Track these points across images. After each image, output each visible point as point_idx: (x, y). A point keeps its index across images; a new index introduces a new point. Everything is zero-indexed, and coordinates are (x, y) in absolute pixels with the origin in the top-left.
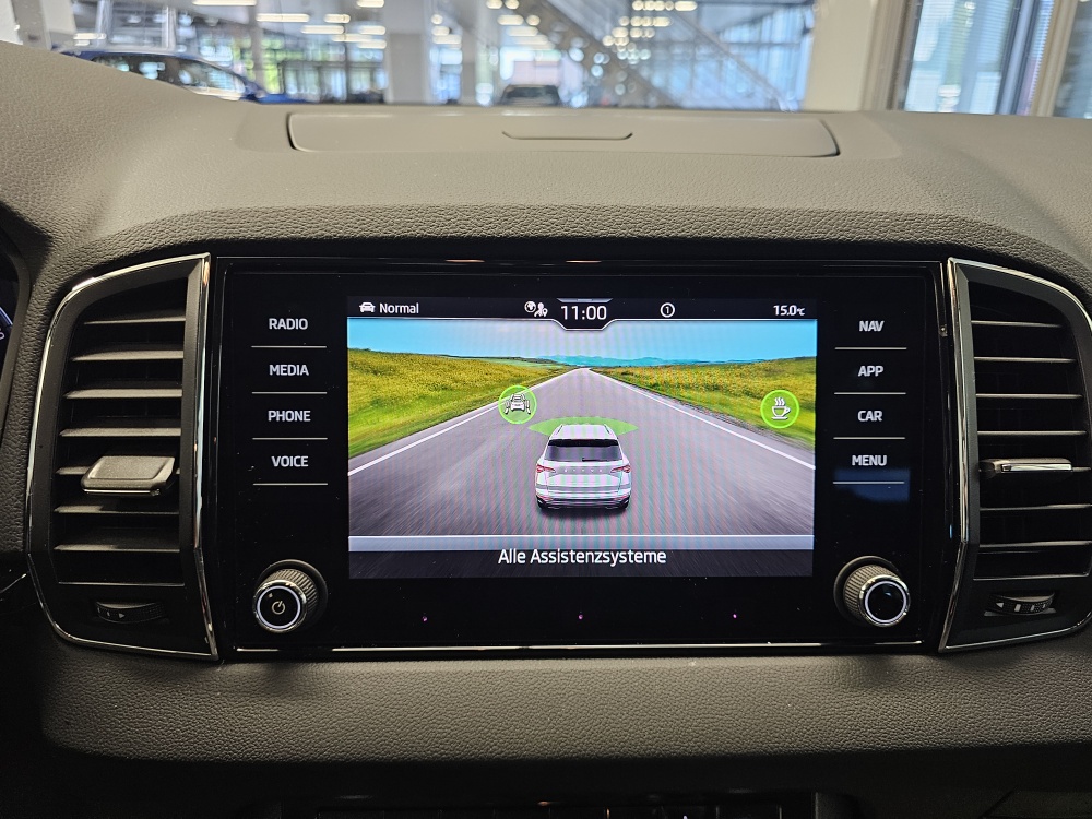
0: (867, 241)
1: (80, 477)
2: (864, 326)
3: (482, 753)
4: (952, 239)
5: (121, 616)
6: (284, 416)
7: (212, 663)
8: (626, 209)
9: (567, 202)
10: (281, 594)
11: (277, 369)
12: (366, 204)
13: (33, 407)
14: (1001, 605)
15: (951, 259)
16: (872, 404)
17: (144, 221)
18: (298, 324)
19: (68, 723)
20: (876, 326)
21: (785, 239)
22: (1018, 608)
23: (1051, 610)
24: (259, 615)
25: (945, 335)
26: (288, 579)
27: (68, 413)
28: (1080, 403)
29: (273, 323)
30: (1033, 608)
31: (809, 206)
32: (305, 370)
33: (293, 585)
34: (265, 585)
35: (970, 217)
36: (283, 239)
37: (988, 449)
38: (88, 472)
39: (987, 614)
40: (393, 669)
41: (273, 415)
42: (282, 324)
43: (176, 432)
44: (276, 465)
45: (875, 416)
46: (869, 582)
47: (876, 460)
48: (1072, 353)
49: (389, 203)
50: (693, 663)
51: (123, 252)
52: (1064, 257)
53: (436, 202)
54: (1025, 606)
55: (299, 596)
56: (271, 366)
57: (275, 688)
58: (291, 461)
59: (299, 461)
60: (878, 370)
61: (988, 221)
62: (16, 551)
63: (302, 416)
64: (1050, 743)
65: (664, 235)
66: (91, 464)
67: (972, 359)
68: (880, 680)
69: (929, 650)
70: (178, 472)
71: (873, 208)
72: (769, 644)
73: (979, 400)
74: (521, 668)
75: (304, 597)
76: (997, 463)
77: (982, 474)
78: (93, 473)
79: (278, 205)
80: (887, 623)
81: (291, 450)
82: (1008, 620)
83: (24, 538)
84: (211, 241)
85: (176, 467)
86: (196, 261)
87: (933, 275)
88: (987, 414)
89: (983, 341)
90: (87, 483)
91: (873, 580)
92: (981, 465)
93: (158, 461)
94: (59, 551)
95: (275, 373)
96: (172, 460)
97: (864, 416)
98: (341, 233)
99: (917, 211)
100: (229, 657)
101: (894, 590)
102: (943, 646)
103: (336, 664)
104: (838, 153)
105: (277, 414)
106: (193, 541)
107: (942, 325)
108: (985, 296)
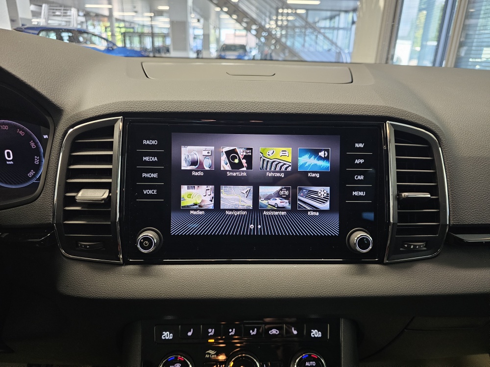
0: (358, 115)
1: (74, 196)
2: (357, 145)
3: (219, 296)
4: (388, 115)
5: (88, 247)
6: (148, 175)
7: (120, 265)
8: (272, 103)
9: (251, 100)
10: (146, 239)
11: (146, 159)
12: (179, 100)
13: (57, 171)
14: (406, 246)
15: (388, 121)
16: (360, 173)
17: (98, 105)
18: (154, 142)
19: (67, 286)
20: (361, 145)
21: (328, 114)
22: (412, 247)
23: (425, 248)
24: (139, 246)
25: (385, 148)
26: (150, 234)
27: (70, 174)
28: (435, 173)
29: (145, 142)
30: (417, 247)
31: (337, 102)
32: (156, 159)
33: (151, 235)
34: (141, 236)
35: (395, 107)
36: (149, 112)
37: (401, 189)
38: (77, 194)
39: (401, 249)
40: (187, 267)
41: (144, 175)
42: (148, 142)
43: (110, 180)
44: (145, 193)
45: (361, 177)
46: (358, 236)
47: (361, 194)
48: (432, 156)
49: (187, 99)
50: (295, 266)
51: (91, 116)
52: (429, 121)
53: (204, 100)
54: (415, 246)
55: (154, 240)
56: (144, 158)
57: (143, 273)
58: (150, 192)
59: (153, 192)
60: (362, 161)
61: (401, 108)
62: (50, 223)
63: (155, 175)
64: (423, 295)
65: (285, 112)
66: (78, 192)
67: (395, 157)
68: (362, 272)
69: (381, 262)
70: (110, 195)
71: (360, 103)
72: (323, 260)
73: (397, 172)
74: (233, 267)
75: (155, 240)
76: (403, 194)
77: (398, 198)
78: (80, 194)
79: (147, 100)
80: (364, 251)
81: (150, 187)
82: (409, 251)
83: (53, 218)
84: (123, 112)
85: (110, 192)
86: (118, 119)
87: (382, 127)
88: (400, 177)
89: (399, 151)
90: (77, 198)
91: (359, 235)
92: (398, 195)
93: (103, 191)
94: (65, 223)
95: (145, 160)
96: (108, 190)
97: (357, 177)
98: (170, 110)
99: (376, 104)
100: (126, 263)
101: (367, 240)
102: (386, 261)
103: (166, 265)
104: (352, 82)
105: (146, 175)
106: (116, 219)
107: (384, 145)
108: (400, 135)
